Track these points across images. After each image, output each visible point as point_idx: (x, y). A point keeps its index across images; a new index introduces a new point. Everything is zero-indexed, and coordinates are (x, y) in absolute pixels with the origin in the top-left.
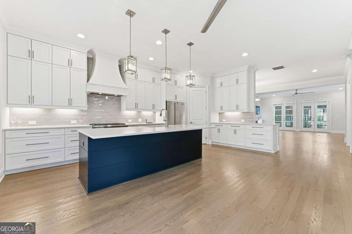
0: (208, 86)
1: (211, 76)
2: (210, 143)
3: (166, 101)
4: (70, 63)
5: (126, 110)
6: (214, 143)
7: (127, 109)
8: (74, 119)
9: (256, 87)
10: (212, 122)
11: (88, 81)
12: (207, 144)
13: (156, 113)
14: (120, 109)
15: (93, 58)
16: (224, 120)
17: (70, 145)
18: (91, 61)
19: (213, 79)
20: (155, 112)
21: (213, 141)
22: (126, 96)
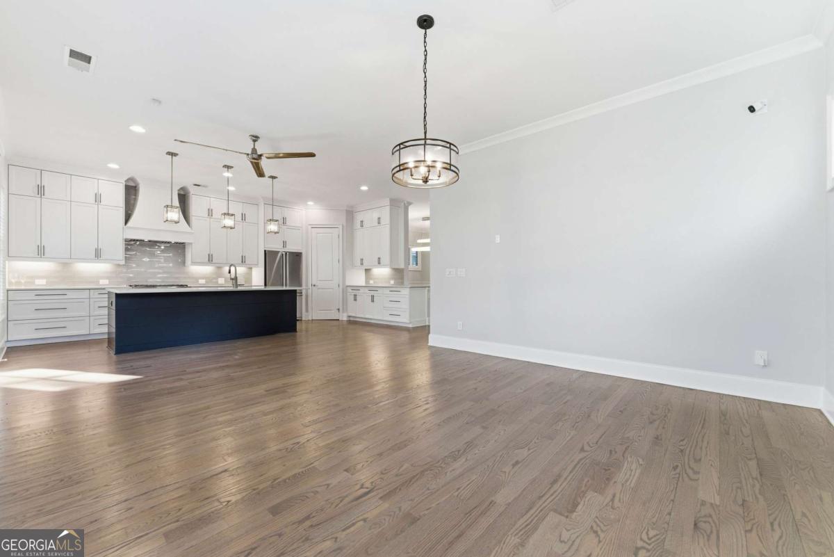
0: (341, 226)
1: (346, 210)
2: (345, 319)
3: (265, 251)
4: (98, 199)
5: (192, 265)
6: (352, 319)
7: (194, 263)
8: (103, 278)
9: (410, 229)
10: (348, 283)
11: (126, 222)
12: (340, 319)
13: (253, 269)
14: (184, 263)
15: (136, 187)
16: (371, 282)
17: (96, 313)
18: (131, 191)
19: (350, 214)
20: (251, 268)
21: (350, 314)
22: (191, 244)
